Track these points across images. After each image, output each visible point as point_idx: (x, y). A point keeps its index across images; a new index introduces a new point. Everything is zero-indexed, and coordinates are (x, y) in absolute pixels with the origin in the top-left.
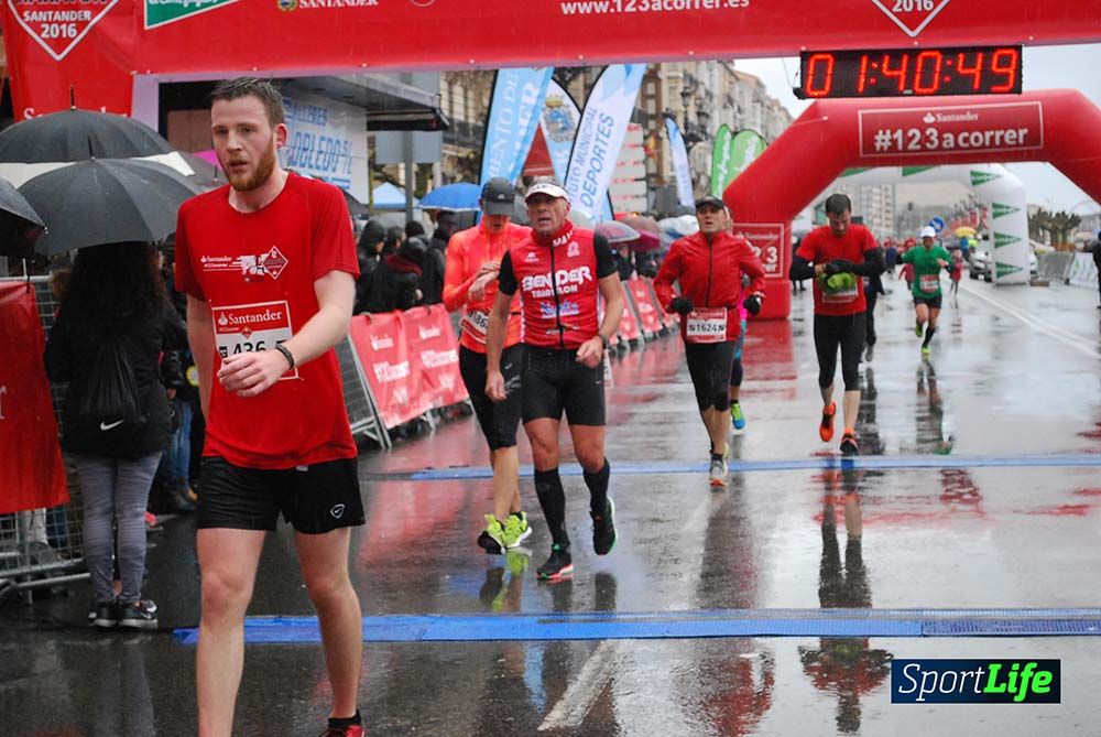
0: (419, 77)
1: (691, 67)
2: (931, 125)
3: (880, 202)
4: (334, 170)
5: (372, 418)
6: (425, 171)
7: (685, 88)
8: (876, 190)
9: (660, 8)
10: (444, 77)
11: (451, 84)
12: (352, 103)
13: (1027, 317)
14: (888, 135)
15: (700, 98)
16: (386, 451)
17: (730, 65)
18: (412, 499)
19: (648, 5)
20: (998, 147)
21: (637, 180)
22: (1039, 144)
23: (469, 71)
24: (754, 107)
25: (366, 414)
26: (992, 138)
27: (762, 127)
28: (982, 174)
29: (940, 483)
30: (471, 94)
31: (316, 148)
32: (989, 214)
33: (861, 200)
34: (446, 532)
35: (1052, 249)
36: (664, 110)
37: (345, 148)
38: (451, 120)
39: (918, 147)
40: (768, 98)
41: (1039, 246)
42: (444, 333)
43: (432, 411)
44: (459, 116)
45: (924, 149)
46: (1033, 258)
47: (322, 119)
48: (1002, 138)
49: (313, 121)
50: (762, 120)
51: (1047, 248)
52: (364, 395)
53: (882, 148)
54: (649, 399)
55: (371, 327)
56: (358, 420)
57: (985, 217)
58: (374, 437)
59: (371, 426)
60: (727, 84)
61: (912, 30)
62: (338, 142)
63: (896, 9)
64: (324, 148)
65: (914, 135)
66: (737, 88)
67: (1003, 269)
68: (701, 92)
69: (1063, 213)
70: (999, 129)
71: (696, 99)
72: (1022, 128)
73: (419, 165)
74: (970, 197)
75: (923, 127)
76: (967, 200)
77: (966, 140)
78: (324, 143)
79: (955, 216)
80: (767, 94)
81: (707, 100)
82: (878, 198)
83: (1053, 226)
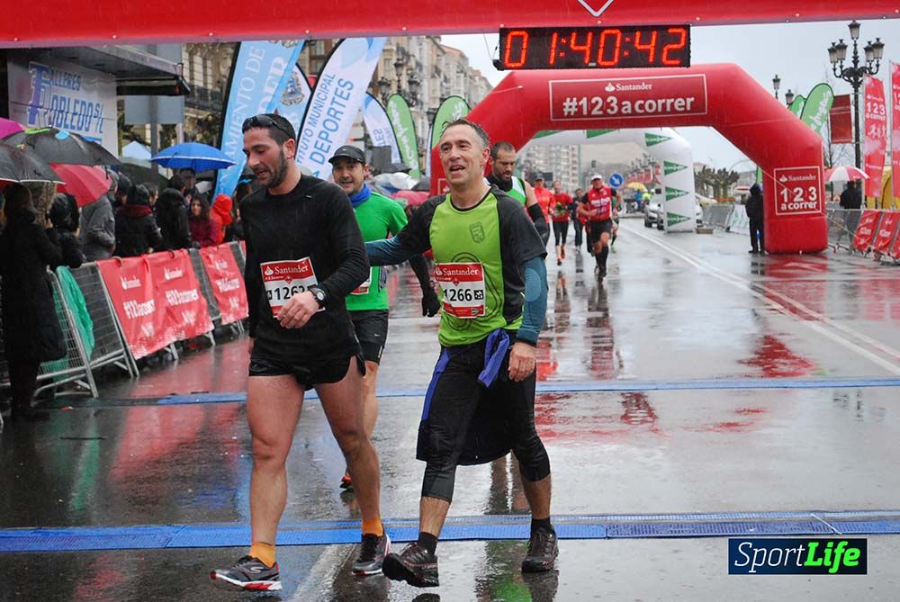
0: (162, 48)
1: (403, 41)
2: (613, 94)
3: (568, 160)
4: (87, 130)
5: (123, 349)
6: (169, 130)
7: (398, 60)
8: (565, 150)
10: (184, 48)
11: (191, 54)
12: (103, 71)
13: (692, 260)
14: (574, 103)
15: (411, 69)
16: (135, 379)
17: (437, 40)
18: (158, 422)
20: (669, 113)
22: (704, 111)
23: (207, 44)
24: (458, 77)
25: (116, 346)
27: (466, 93)
28: (655, 137)
29: (621, 404)
30: (209, 64)
31: (72, 111)
32: (661, 171)
33: (551, 158)
34: (188, 450)
35: (714, 201)
36: (380, 79)
37: (97, 110)
38: (192, 86)
39: (601, 113)
40: (471, 68)
41: (704, 199)
42: (185, 275)
43: (175, 343)
44: (199, 83)
45: (605, 112)
46: (698, 209)
47: (76, 85)
48: (672, 104)
49: (68, 86)
50: (465, 88)
51: (710, 200)
52: (115, 330)
53: (569, 112)
55: (121, 268)
56: (109, 352)
57: (657, 173)
58: (124, 367)
59: (122, 356)
60: (435, 57)
61: (596, 10)
62: (91, 105)
64: (78, 110)
65: (597, 102)
66: (443, 59)
67: (674, 218)
68: (412, 63)
69: (724, 170)
70: (670, 98)
71: (408, 70)
72: (690, 97)
73: (163, 125)
74: (645, 156)
75: (604, 96)
76: (642, 158)
77: (642, 107)
78: (78, 106)
79: (631, 173)
80: (470, 65)
81: (417, 71)
82: (566, 157)
83: (716, 181)
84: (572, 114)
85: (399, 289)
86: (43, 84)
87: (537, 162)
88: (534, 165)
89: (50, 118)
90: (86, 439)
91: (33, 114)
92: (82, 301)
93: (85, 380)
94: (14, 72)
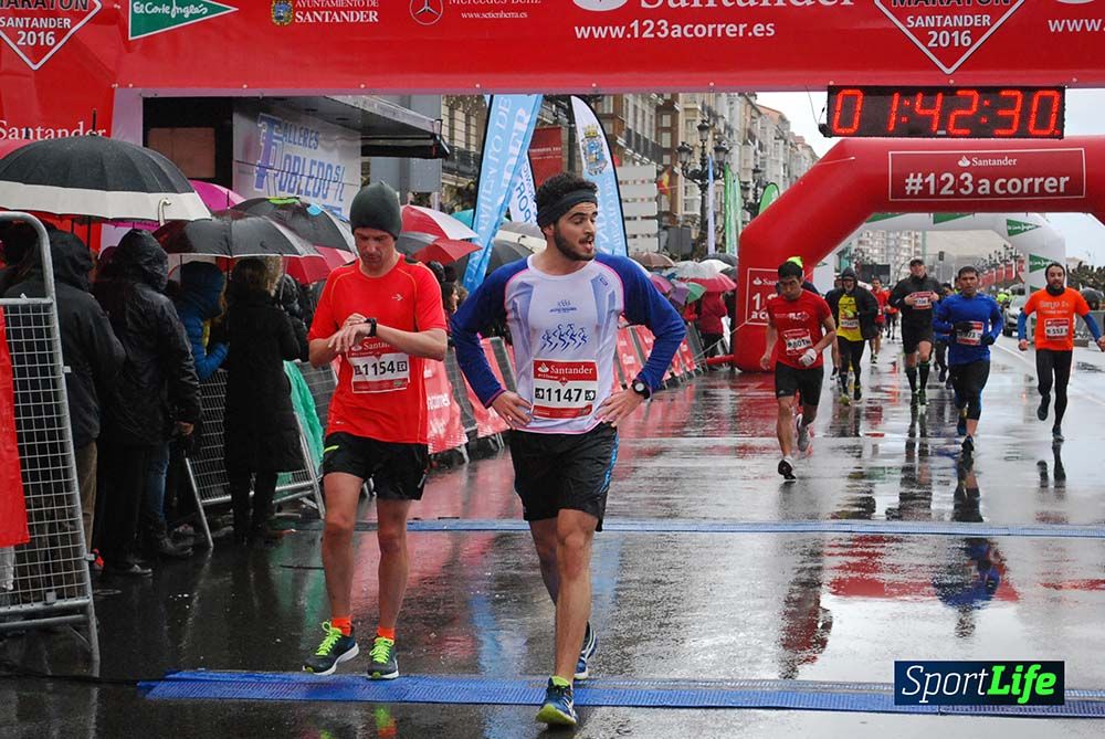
0: (417, 100)
1: (709, 98)
2: (965, 169)
3: (909, 250)
4: (325, 197)
6: (422, 200)
7: (703, 121)
8: (906, 238)
9: (679, 35)
10: (444, 102)
11: (452, 109)
12: (349, 127)
14: (919, 180)
15: (719, 133)
16: (371, 500)
17: (752, 99)
19: (667, 32)
20: (1037, 195)
21: (648, 218)
22: (1081, 193)
23: (472, 97)
24: (777, 144)
26: (1031, 185)
27: (784, 165)
28: (1019, 224)
30: (473, 121)
31: (307, 174)
32: (1026, 266)
33: (888, 247)
34: (432, 587)
36: (680, 144)
37: (337, 174)
38: (452, 147)
39: (952, 192)
40: (793, 134)
44: (460, 144)
45: (957, 191)
47: (313, 142)
48: (1042, 184)
49: (305, 145)
50: (785, 158)
53: (912, 191)
54: (655, 453)
57: (1021, 269)
60: (749, 120)
61: (949, 67)
62: (330, 166)
63: (930, 45)
64: (314, 173)
65: (947, 179)
66: (759, 121)
68: (720, 126)
70: (1039, 177)
71: (714, 134)
72: (1064, 176)
73: (415, 194)
74: (1006, 248)
75: (957, 172)
76: (1002, 251)
77: (1003, 186)
78: (315, 168)
79: (989, 268)
80: (791, 130)
81: (727, 136)
82: (906, 246)
83: (1094, 281)
84: (916, 193)
85: (694, 402)
86: (274, 141)
87: (871, 251)
88: (866, 256)
89: (280, 183)
90: (310, 568)
91: (261, 176)
92: (311, 402)
93: (312, 498)
94: (241, 126)
